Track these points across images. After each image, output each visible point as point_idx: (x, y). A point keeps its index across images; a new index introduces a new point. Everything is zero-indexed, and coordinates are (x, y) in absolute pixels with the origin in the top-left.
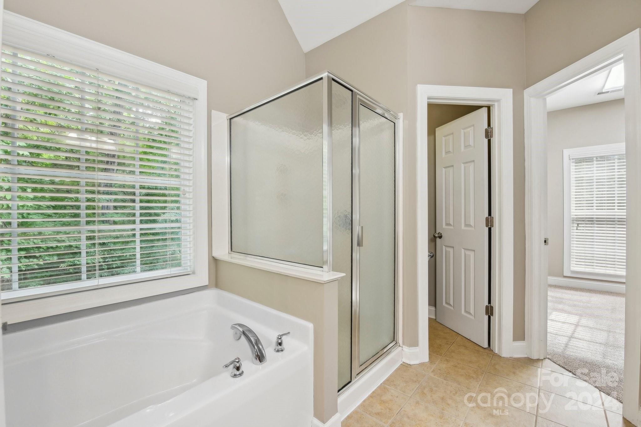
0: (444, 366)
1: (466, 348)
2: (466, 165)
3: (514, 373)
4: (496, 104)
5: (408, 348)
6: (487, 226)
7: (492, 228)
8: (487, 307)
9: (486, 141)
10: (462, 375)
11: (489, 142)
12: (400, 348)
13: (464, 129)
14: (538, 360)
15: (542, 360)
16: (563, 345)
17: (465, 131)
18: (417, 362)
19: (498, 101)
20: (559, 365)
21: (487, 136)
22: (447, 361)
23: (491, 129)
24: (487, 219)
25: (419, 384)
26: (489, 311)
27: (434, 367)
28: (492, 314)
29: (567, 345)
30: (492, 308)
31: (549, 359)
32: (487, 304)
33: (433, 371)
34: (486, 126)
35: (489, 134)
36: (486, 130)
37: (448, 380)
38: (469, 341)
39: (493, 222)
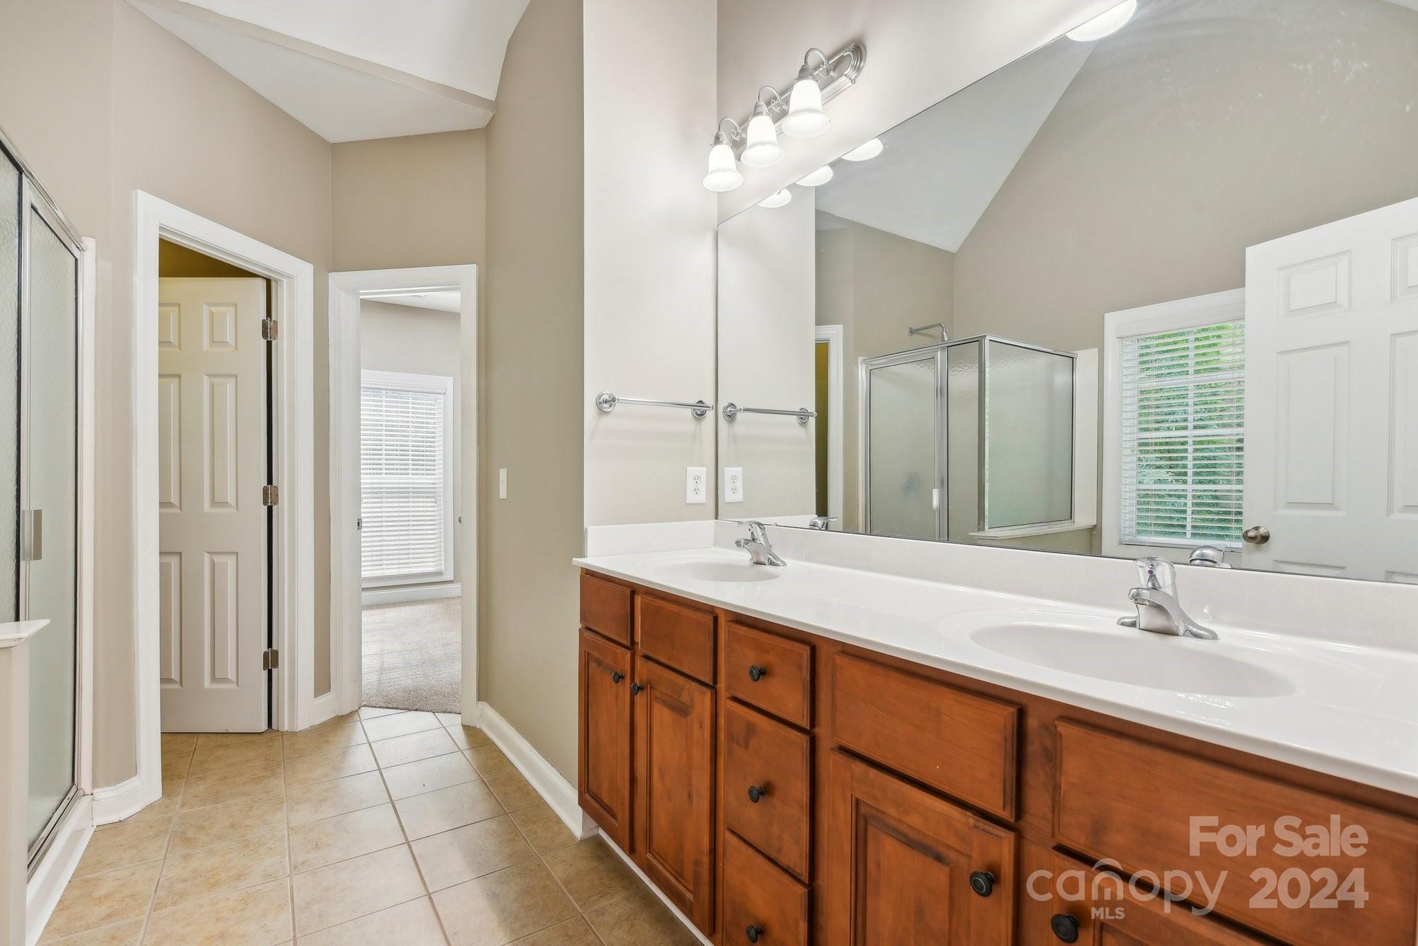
0: (200, 788)
1: (227, 746)
2: (215, 380)
3: (327, 742)
4: (285, 281)
5: (112, 788)
6: (265, 502)
7: (274, 508)
8: (266, 655)
9: (263, 343)
10: (245, 783)
11: (269, 345)
12: (86, 800)
13: (210, 305)
14: (352, 714)
15: (357, 711)
16: (375, 683)
17: (212, 308)
18: (137, 808)
19: (289, 277)
20: (381, 707)
21: (265, 335)
22: (201, 779)
23: (272, 323)
24: (265, 491)
25: (169, 834)
26: (271, 660)
27: (179, 800)
28: (276, 664)
29: (380, 681)
30: (276, 653)
31: (365, 706)
32: (266, 649)
33: (183, 805)
34: (263, 315)
35: (268, 331)
36: (263, 320)
37: (224, 801)
38: (225, 735)
39: (277, 496)
